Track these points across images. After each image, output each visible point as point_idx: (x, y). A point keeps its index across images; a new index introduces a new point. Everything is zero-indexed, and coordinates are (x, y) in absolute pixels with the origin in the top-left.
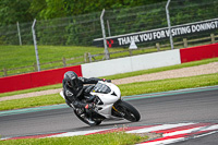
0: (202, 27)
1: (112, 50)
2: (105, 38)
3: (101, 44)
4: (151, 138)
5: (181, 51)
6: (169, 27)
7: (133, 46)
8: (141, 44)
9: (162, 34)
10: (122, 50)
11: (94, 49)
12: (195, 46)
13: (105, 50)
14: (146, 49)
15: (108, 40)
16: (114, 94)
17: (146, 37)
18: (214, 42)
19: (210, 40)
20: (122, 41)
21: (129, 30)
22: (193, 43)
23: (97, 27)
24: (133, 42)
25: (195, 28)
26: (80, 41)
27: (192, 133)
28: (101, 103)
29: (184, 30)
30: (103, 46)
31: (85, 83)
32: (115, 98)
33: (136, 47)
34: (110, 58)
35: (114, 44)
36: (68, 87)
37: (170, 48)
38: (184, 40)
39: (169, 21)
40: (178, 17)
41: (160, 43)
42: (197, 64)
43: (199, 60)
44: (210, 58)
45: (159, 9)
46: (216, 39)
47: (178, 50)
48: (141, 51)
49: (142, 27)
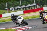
0: (28, 6)
1: (9, 11)
2: (7, 8)
3: (6, 10)
4: (17, 30)
7: (13, 10)
10: (11, 11)
11: (5, 11)
13: (7, 11)
14: (16, 11)
15: (8, 9)
16: (22, 19)
17: (16, 8)
20: (11, 9)
22: (26, 9)
23: (5, 6)
24: (13, 9)
25: (27, 6)
26: (2, 9)
28: (19, 21)
30: (7, 10)
32: (22, 20)
33: (14, 10)
34: (8, 13)
35: (9, 10)
37: (21, 10)
38: (24, 9)
39: (21, 5)
40: (23, 4)
41: (19, 9)
42: (27, 14)
43: (27, 13)
44: (30, 12)
45: (19, 2)
46: (31, 8)
47: (23, 11)
48: (15, 11)
49: (15, 6)
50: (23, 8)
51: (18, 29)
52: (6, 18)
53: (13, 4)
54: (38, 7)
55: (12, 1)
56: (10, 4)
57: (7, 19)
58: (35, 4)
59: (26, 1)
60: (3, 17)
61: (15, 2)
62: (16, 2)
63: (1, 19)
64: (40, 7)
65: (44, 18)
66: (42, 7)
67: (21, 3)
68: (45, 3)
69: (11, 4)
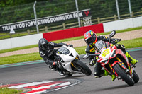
0: (57, 19)
5: (44, 35)
6: (36, 19)
7: (12, 32)
8: (17, 30)
9: (31, 24)
12: (53, 31)
14: (21, 34)
17: (21, 25)
18: (65, 29)
19: (62, 27)
20: (5, 28)
21: (10, 21)
22: (51, 29)
24: (12, 29)
25: (53, 20)
27: (51, 88)
28: (63, 62)
29: (46, 21)
33: (14, 32)
37: (36, 32)
38: (46, 28)
39: (35, 16)
40: (42, 12)
41: (30, 30)
43: (55, 40)
44: (63, 39)
45: (29, 8)
47: (42, 34)
48: (17, 35)
49: (19, 19)
50: (42, 26)
51: (27, 90)
53: (13, 13)
54: (88, 23)
55: (9, 4)
56: (3, 13)
58: (78, 14)
59: (51, 5)
61: (18, 8)
62: (20, 8)
64: (92, 22)
65: (97, 57)
66: (99, 23)
67: (37, 11)
68: (108, 11)
69: (5, 14)
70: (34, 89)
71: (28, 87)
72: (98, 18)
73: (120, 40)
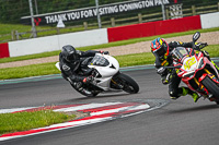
0: (130, 7)
1: (39, 29)
2: (32, 16)
3: (28, 22)
5: (108, 30)
6: (97, 6)
7: (61, 25)
8: (68, 23)
9: (90, 13)
10: (49, 28)
11: (21, 27)
12: (123, 25)
13: (33, 28)
14: (74, 28)
15: (36, 18)
16: (112, 67)
17: (74, 15)
18: (141, 22)
19: (137, 20)
20: (50, 19)
21: (57, 8)
22: (120, 23)
23: (24, 5)
24: (60, 22)
25: (123, 8)
26: (7, 19)
27: (120, 112)
28: (100, 76)
29: (112, 9)
30: (31, 24)
31: (82, 56)
32: (113, 71)
33: (63, 26)
34: (38, 37)
35: (41, 22)
36: (65, 61)
37: (97, 27)
38: (112, 20)
41: (88, 22)
42: (125, 44)
43: (126, 39)
44: (138, 36)
46: (144, 19)
47: (105, 30)
48: (68, 29)
49: (70, 6)
50: (106, 17)
51: (82, 115)
52: (26, 63)
54: (177, 13)
57: (31, 66)
60: (11, 55)
63: (3, 66)
64: (184, 13)
66: (194, 14)
70: (93, 114)
71: (84, 111)
72: (193, 7)
73: (206, 45)
